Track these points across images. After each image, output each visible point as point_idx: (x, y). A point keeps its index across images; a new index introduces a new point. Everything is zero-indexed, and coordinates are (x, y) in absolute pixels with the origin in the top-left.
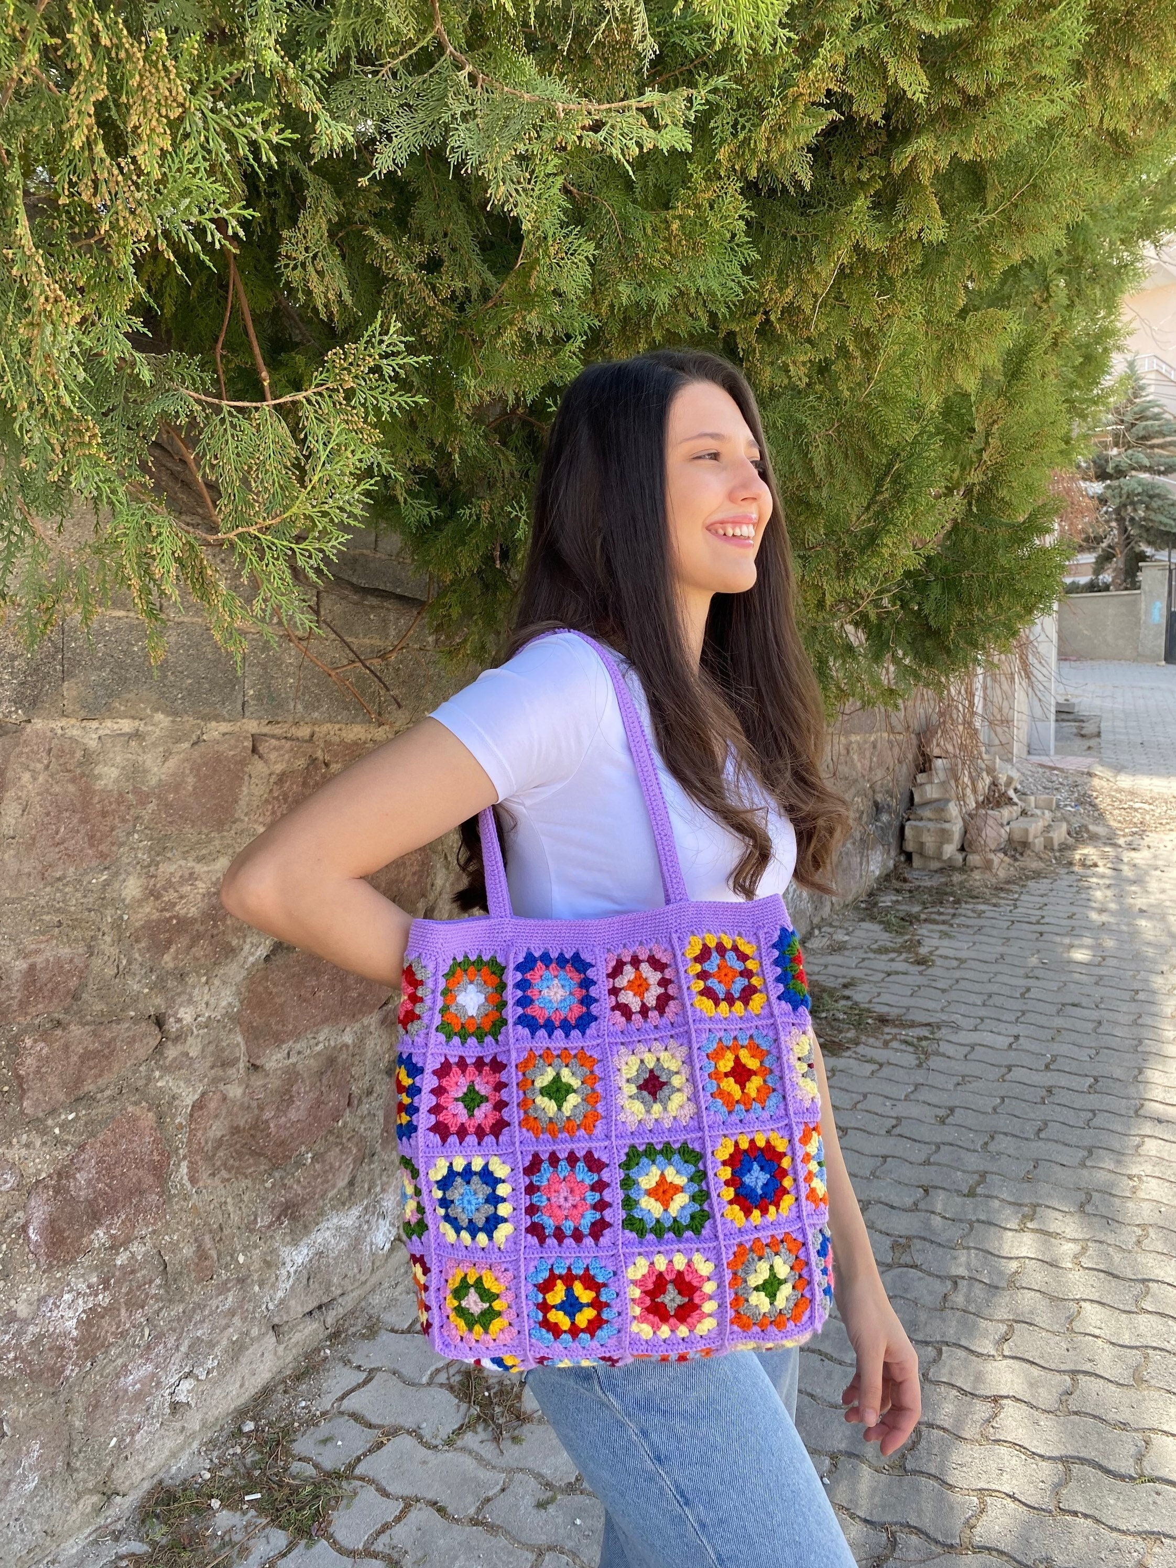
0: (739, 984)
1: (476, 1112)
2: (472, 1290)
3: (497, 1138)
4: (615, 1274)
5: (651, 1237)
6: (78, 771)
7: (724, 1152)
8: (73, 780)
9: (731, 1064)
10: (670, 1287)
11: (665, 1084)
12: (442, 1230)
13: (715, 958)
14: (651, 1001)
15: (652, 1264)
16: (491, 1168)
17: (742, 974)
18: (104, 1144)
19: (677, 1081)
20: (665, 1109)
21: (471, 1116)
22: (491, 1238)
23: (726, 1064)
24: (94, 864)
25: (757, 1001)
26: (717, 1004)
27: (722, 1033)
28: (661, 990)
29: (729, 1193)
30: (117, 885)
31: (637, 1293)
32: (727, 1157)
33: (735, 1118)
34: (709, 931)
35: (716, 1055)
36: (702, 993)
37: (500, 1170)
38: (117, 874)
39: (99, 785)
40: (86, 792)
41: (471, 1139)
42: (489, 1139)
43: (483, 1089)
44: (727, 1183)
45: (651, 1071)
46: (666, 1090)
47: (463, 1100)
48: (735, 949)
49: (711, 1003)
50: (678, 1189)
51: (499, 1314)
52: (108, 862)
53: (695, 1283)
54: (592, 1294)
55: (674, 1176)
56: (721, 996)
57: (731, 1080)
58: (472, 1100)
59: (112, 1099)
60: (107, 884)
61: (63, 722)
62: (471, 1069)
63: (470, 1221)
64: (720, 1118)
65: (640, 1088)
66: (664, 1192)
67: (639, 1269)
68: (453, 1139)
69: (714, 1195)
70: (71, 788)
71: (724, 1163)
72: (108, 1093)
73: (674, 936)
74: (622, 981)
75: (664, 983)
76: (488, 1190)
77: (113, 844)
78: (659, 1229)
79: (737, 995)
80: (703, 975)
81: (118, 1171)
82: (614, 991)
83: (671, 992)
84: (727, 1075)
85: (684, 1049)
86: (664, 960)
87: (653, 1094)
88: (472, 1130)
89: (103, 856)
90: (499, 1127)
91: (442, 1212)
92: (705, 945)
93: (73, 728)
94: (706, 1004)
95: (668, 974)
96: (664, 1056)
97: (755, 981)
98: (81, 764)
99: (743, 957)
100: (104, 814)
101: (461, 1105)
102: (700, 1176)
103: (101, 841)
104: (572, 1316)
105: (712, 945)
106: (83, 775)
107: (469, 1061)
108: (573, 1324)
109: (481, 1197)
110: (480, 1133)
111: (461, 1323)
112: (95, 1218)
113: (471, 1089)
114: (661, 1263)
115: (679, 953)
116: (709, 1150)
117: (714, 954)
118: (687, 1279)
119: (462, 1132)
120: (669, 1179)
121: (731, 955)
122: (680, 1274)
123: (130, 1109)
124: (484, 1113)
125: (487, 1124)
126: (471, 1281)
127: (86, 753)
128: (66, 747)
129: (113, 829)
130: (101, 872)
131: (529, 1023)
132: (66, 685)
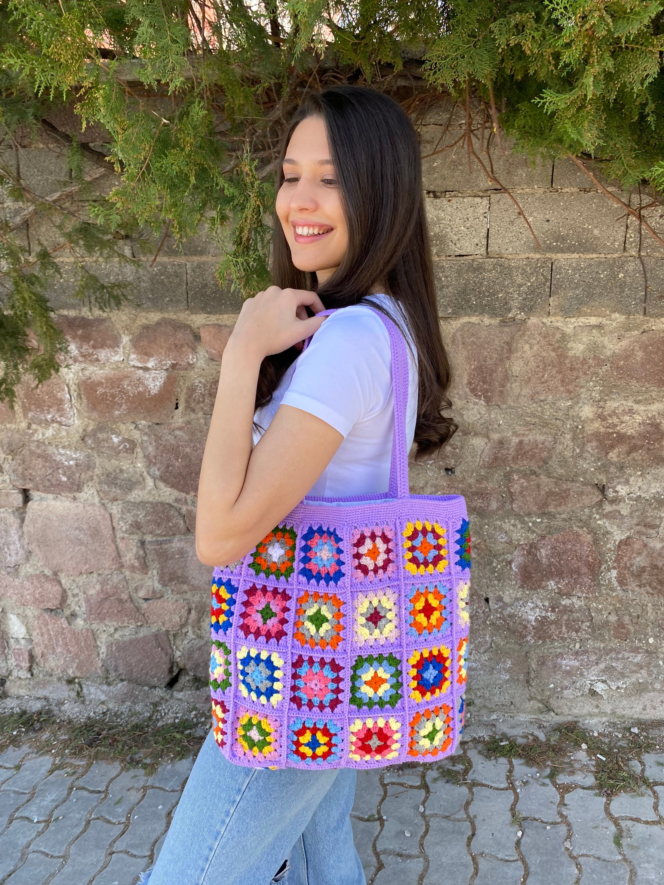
0: (433, 553)
1: (268, 622)
2: (255, 728)
3: (278, 641)
4: (342, 729)
5: (365, 708)
6: (557, 345)
7: (414, 659)
8: (553, 350)
9: (423, 604)
10: (374, 737)
11: (382, 617)
12: (240, 688)
13: (421, 537)
14: (380, 563)
15: (365, 723)
16: (272, 659)
17: (435, 547)
18: (557, 540)
19: (390, 616)
20: (381, 633)
21: (265, 623)
22: (268, 700)
23: (420, 605)
24: (564, 395)
25: (442, 564)
26: (418, 567)
27: (420, 585)
28: (385, 556)
29: (414, 684)
30: (577, 409)
31: (354, 739)
32: (415, 663)
33: (422, 638)
34: (418, 519)
35: (416, 599)
36: (410, 560)
37: (277, 661)
38: (578, 403)
39: (571, 353)
40: (562, 356)
41: (262, 639)
42: (273, 641)
43: (275, 608)
44: (414, 678)
45: (375, 609)
46: (383, 621)
47: (261, 612)
48: (433, 531)
49: (415, 566)
50: (384, 681)
51: (270, 744)
52: (574, 397)
53: (389, 734)
54: (327, 739)
55: (383, 673)
56: (421, 561)
57: (422, 615)
58: (267, 613)
59: (565, 520)
60: (571, 407)
61: (552, 319)
62: (269, 594)
63: (257, 687)
64: (413, 639)
65: (367, 619)
66: (376, 682)
67: (357, 726)
68: (251, 637)
69: (405, 685)
70: (553, 354)
71: (413, 666)
72: (563, 516)
73: (398, 521)
74: (363, 550)
75: (388, 551)
76: (269, 673)
77: (577, 386)
78: (371, 703)
79: (430, 561)
80: (412, 549)
81: (564, 557)
82: (358, 556)
83: (391, 557)
84: (420, 612)
85: (396, 595)
86: (390, 537)
87: (375, 623)
88: (264, 633)
89: (569, 392)
90: (280, 634)
91: (241, 677)
92: (415, 529)
93: (557, 321)
94: (411, 567)
95: (391, 545)
96: (384, 599)
97: (442, 552)
98: (558, 341)
99: (437, 537)
100: (572, 369)
101: (259, 615)
102: (399, 673)
103: (568, 384)
104: (314, 749)
105: (420, 528)
106: (559, 347)
107: (268, 589)
108: (314, 753)
109: (264, 675)
110: (268, 636)
111: (246, 745)
112: (549, 575)
113: (268, 607)
114: (370, 724)
115: (399, 534)
116: (405, 660)
117: (420, 534)
118: (385, 732)
119: (257, 634)
120: (379, 675)
121: (430, 536)
122: (381, 729)
123: (575, 528)
124: (272, 623)
125: (273, 632)
126: (254, 722)
127: (564, 336)
128: (550, 333)
129: (577, 378)
130: (568, 400)
131: (307, 573)
132: (552, 298)
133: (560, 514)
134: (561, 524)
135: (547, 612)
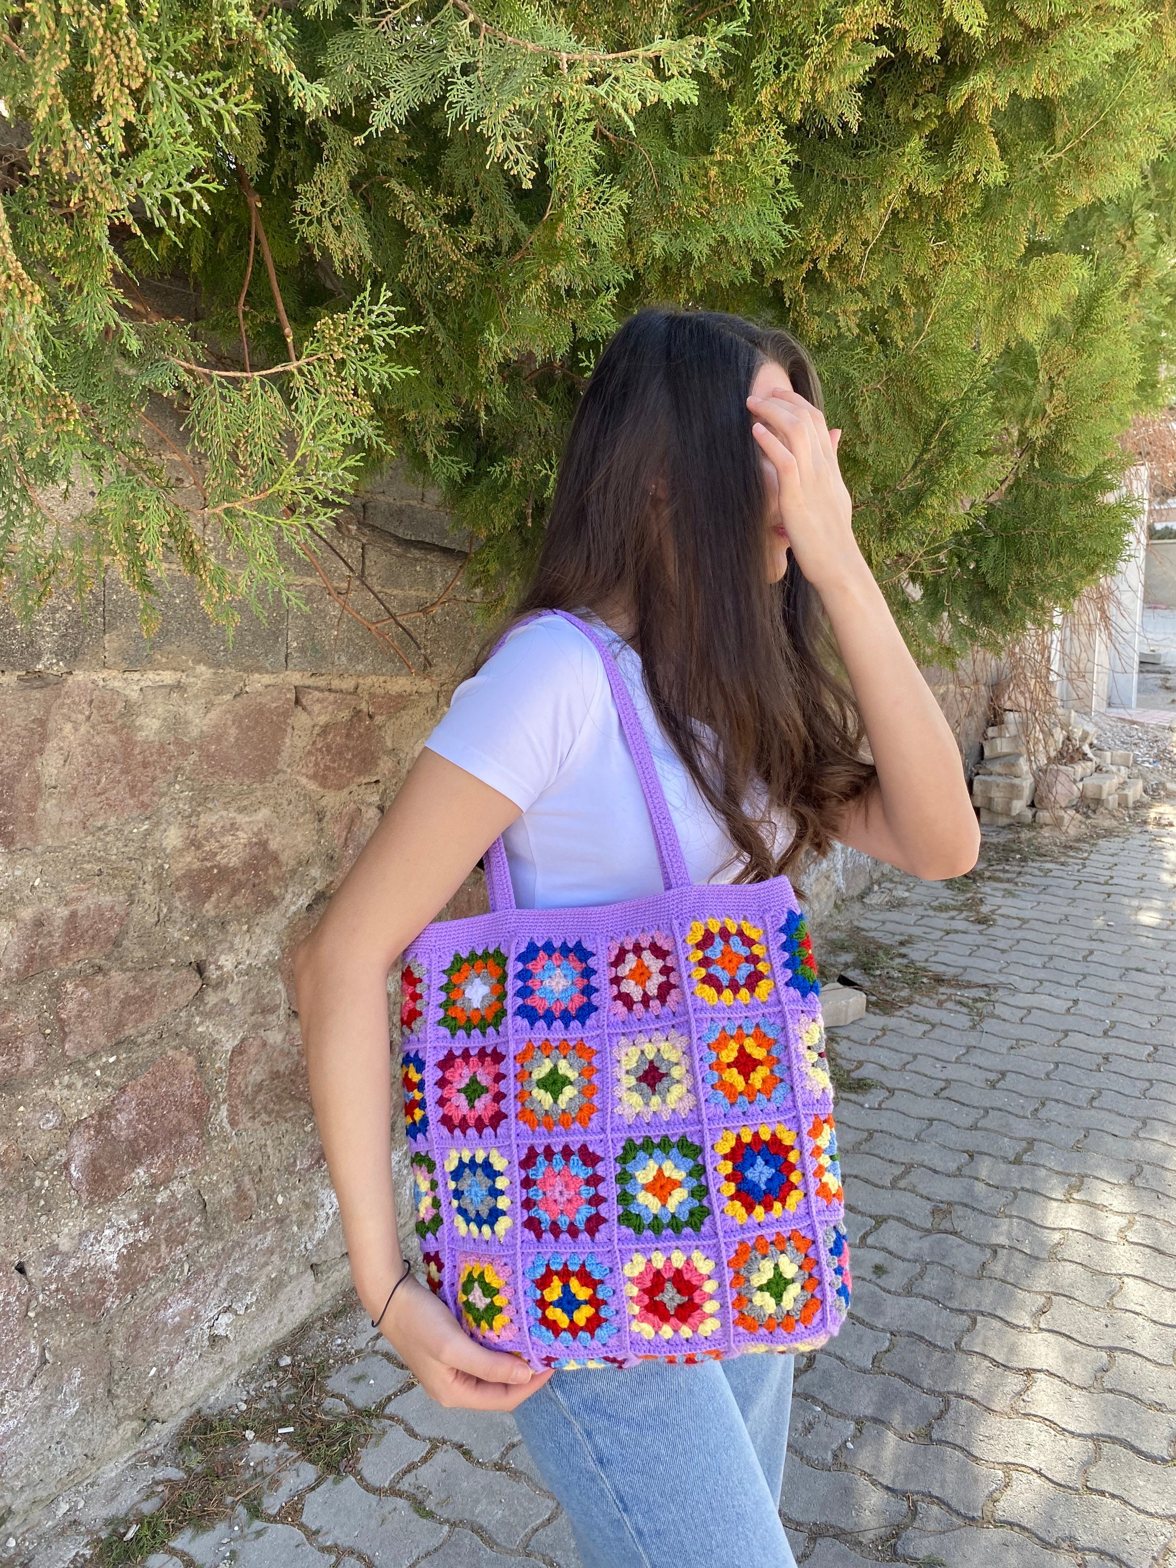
0: (745, 970)
1: (477, 1104)
2: (477, 1285)
3: (496, 1130)
4: (611, 1271)
5: (648, 1233)
6: (120, 722)
7: (725, 1146)
8: (114, 732)
9: (735, 1054)
10: (669, 1285)
14: (653, 989)
15: (650, 1261)
16: (491, 1161)
17: (747, 960)
18: (145, 1087)
19: (676, 1073)
20: (664, 1101)
21: (472, 1108)
22: (493, 1230)
23: (730, 1054)
24: (135, 814)
25: (764, 987)
26: (720, 992)
27: (726, 1022)
28: (663, 979)
29: (730, 1188)
30: (158, 835)
31: (634, 1290)
32: (728, 1150)
33: (737, 1111)
34: (712, 917)
35: (719, 1045)
36: (703, 980)
37: (499, 1162)
38: (158, 824)
39: (140, 736)
40: (128, 743)
41: (473, 1132)
42: (488, 1131)
43: (485, 1080)
44: (728, 1178)
45: (651, 1062)
46: (665, 1082)
47: (465, 1091)
48: (740, 933)
49: (713, 990)
50: (677, 1184)
51: (501, 1310)
52: (149, 812)
53: (695, 1282)
54: (590, 1292)
55: (674, 1170)
56: (725, 984)
57: (735, 1071)
58: (474, 1091)
59: (153, 1043)
60: (148, 833)
61: (105, 674)
62: (474, 1060)
63: (477, 1212)
64: (720, 1110)
65: (640, 1079)
66: (662, 1187)
67: (635, 1266)
69: (713, 1190)
70: (113, 739)
71: (725, 1157)
72: (148, 1037)
73: (675, 922)
74: (624, 970)
75: (665, 971)
76: (490, 1183)
77: (154, 794)
78: (656, 1225)
79: (742, 982)
80: (705, 962)
81: (158, 1113)
82: (616, 981)
83: (672, 981)
84: (730, 1065)
85: (685, 1039)
86: (665, 948)
87: (652, 1086)
88: (472, 1122)
89: (144, 806)
90: (497, 1119)
92: (707, 931)
93: (115, 680)
94: (708, 992)
95: (670, 961)
96: (665, 1046)
97: (761, 967)
98: (122, 715)
100: (145, 765)
101: (463, 1096)
102: (699, 1171)
103: (142, 792)
104: (570, 1313)
105: (716, 930)
106: (124, 726)
107: (472, 1052)
108: (571, 1321)
110: (480, 1125)
112: (136, 1158)
113: (474, 1080)
114: (659, 1261)
115: (680, 940)
116: (708, 1145)
117: (718, 940)
118: (686, 1277)
119: (464, 1125)
120: (667, 1174)
122: (678, 1272)
123: (170, 1053)
125: (487, 1116)
126: (476, 1274)
127: (128, 704)
128: (107, 699)
129: (154, 780)
130: (143, 821)
131: (528, 1013)
132: (107, 636)
133: (143, 1035)
134: (148, 1052)
135: (137, 1232)
